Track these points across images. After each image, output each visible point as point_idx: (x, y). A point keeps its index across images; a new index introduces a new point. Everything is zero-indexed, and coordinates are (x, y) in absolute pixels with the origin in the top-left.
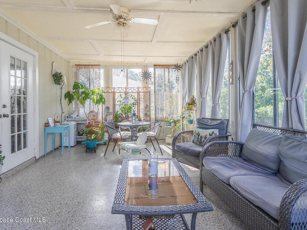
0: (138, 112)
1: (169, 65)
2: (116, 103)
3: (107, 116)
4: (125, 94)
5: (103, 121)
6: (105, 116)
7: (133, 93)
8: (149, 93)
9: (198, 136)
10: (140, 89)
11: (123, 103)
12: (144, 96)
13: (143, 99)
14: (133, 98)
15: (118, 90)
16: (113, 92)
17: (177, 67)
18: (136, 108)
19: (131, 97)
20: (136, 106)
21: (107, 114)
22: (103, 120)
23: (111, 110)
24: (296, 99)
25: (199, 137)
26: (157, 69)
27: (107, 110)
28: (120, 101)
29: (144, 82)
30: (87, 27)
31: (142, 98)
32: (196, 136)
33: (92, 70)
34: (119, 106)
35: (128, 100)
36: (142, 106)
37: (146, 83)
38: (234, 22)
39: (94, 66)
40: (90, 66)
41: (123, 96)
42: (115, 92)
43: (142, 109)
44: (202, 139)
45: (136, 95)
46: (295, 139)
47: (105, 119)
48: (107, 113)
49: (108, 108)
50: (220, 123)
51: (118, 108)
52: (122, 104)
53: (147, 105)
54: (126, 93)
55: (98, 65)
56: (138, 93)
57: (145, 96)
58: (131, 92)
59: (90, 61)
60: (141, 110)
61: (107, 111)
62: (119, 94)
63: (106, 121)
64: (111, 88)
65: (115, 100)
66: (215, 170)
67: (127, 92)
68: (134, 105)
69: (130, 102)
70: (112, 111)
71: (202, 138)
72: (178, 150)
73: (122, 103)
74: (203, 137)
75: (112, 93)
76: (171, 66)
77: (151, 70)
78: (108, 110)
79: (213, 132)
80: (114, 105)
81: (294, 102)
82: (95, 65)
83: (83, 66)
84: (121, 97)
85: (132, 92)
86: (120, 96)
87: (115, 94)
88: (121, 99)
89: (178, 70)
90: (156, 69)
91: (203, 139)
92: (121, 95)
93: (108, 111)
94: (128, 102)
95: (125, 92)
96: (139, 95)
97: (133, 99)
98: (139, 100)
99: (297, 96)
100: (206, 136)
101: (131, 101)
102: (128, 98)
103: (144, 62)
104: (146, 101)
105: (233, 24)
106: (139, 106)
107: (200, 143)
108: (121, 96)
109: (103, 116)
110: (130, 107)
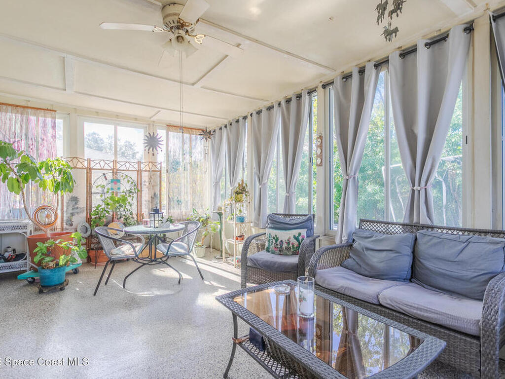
0: (138, 206)
1: (191, 129)
2: (94, 190)
3: (72, 214)
4: (113, 173)
5: (65, 226)
6: (69, 215)
7: (127, 172)
8: (159, 173)
9: (276, 241)
10: (142, 166)
11: (108, 189)
12: (150, 178)
13: (147, 184)
14: (128, 181)
15: (124, 166)
16: (87, 169)
17: (207, 134)
18: (135, 199)
19: (125, 178)
20: (135, 195)
21: (72, 212)
22: (65, 224)
23: (82, 204)
24: (426, 189)
25: (278, 243)
26: (172, 133)
27: (74, 203)
28: (103, 187)
29: (149, 153)
30: (106, 26)
31: (145, 181)
32: (272, 242)
33: (34, 118)
34: (101, 196)
35: (118, 184)
36: (146, 196)
37: (153, 155)
38: (326, 81)
39: (39, 111)
40: (30, 111)
41: (110, 176)
42: (91, 169)
43: (146, 201)
44: (282, 245)
45: (134, 176)
46: (432, 235)
47: (67, 221)
48: (73, 209)
49: (75, 200)
50: (307, 220)
51: (97, 200)
52: (108, 192)
53: (155, 194)
54: (115, 171)
55: (51, 110)
56: (139, 172)
57: (152, 177)
58: (126, 170)
59: (30, 99)
60: (144, 203)
61: (73, 206)
62: (101, 173)
63: (71, 225)
64: (81, 161)
65: (90, 184)
66: (346, 287)
67: (117, 170)
68: (131, 194)
69: (123, 188)
70: (85, 206)
71: (283, 243)
72: (255, 266)
73: (106, 190)
74: (284, 241)
75: (85, 171)
76: (194, 130)
77: (161, 133)
78: (76, 203)
79: (300, 234)
80: (89, 194)
81: (423, 193)
82: (43, 109)
83: (10, 108)
84: (106, 179)
85: (128, 170)
86: (103, 176)
87: (90, 171)
88: (105, 183)
89: (206, 139)
90: (170, 133)
91: (285, 245)
92: (104, 174)
93: (76, 206)
94: (119, 189)
95: (113, 170)
96: (141, 177)
97: (130, 183)
98: (141, 184)
99: (427, 185)
100: (288, 240)
101: (125, 186)
102: (119, 181)
103: (150, 118)
104: (153, 186)
105: (322, 84)
106: (141, 196)
107: (280, 251)
108: (105, 177)
109: (65, 215)
110: (123, 196)
